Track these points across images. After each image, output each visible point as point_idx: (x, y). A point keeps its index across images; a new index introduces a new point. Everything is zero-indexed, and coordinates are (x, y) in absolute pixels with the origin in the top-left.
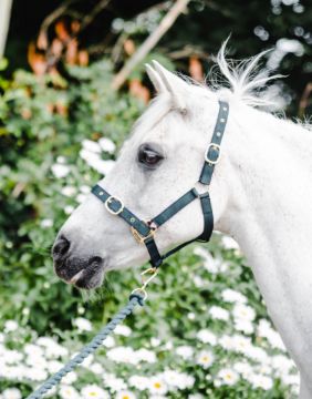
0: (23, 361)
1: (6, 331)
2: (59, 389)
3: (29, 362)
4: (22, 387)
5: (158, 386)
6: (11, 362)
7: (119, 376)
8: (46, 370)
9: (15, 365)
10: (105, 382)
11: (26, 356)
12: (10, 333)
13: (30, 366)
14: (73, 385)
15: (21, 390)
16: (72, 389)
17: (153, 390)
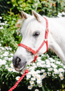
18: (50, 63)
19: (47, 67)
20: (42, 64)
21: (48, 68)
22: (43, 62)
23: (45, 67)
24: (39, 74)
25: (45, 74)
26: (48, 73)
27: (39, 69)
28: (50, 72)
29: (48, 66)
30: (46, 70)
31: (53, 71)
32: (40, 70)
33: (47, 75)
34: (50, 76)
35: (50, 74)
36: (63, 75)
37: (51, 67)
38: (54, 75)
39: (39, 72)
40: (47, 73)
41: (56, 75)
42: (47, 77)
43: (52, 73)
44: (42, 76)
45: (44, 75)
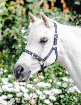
0: (13, 86)
1: (8, 78)
2: (23, 94)
3: (15, 87)
4: (13, 94)
5: (51, 93)
6: (10, 87)
7: (40, 90)
8: (20, 89)
9: (11, 87)
10: (36, 92)
11: (14, 85)
12: (9, 78)
13: (15, 88)
14: (27, 93)
15: (13, 95)
16: (27, 94)
17: (50, 94)
18: (19, 86)
19: (15, 92)
20: (9, 87)
21: (17, 92)
22: (11, 85)
23: (12, 92)
24: (5, 99)
25: (13, 100)
26: (17, 99)
27: (5, 93)
28: (19, 98)
29: (17, 90)
30: (14, 95)
31: (23, 97)
32: (6, 95)
33: (16, 101)
34: (19, 102)
35: (18, 100)
36: (35, 101)
37: (21, 91)
38: (25, 101)
39: (4, 97)
40: (15, 99)
41: (26, 102)
42: (15, 104)
43: (21, 99)
44: (9, 102)
45: (11, 102)
